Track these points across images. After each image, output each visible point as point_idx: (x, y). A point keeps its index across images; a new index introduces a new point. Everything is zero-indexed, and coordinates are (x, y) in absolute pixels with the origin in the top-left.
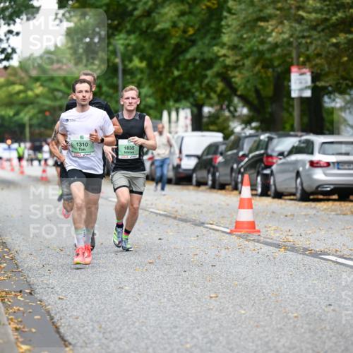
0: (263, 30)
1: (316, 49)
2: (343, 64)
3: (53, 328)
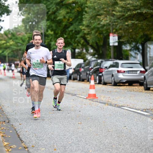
0: (99, 19)
1: (119, 27)
2: (130, 32)
3: (17, 136)
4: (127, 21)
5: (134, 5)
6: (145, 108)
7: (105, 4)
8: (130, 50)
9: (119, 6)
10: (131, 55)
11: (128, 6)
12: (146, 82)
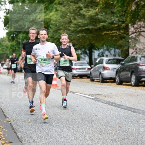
4: (78, 34)
5: (83, 23)
6: (91, 94)
7: (63, 22)
8: (81, 54)
9: (73, 23)
10: (82, 58)
11: (79, 24)
12: (92, 76)
